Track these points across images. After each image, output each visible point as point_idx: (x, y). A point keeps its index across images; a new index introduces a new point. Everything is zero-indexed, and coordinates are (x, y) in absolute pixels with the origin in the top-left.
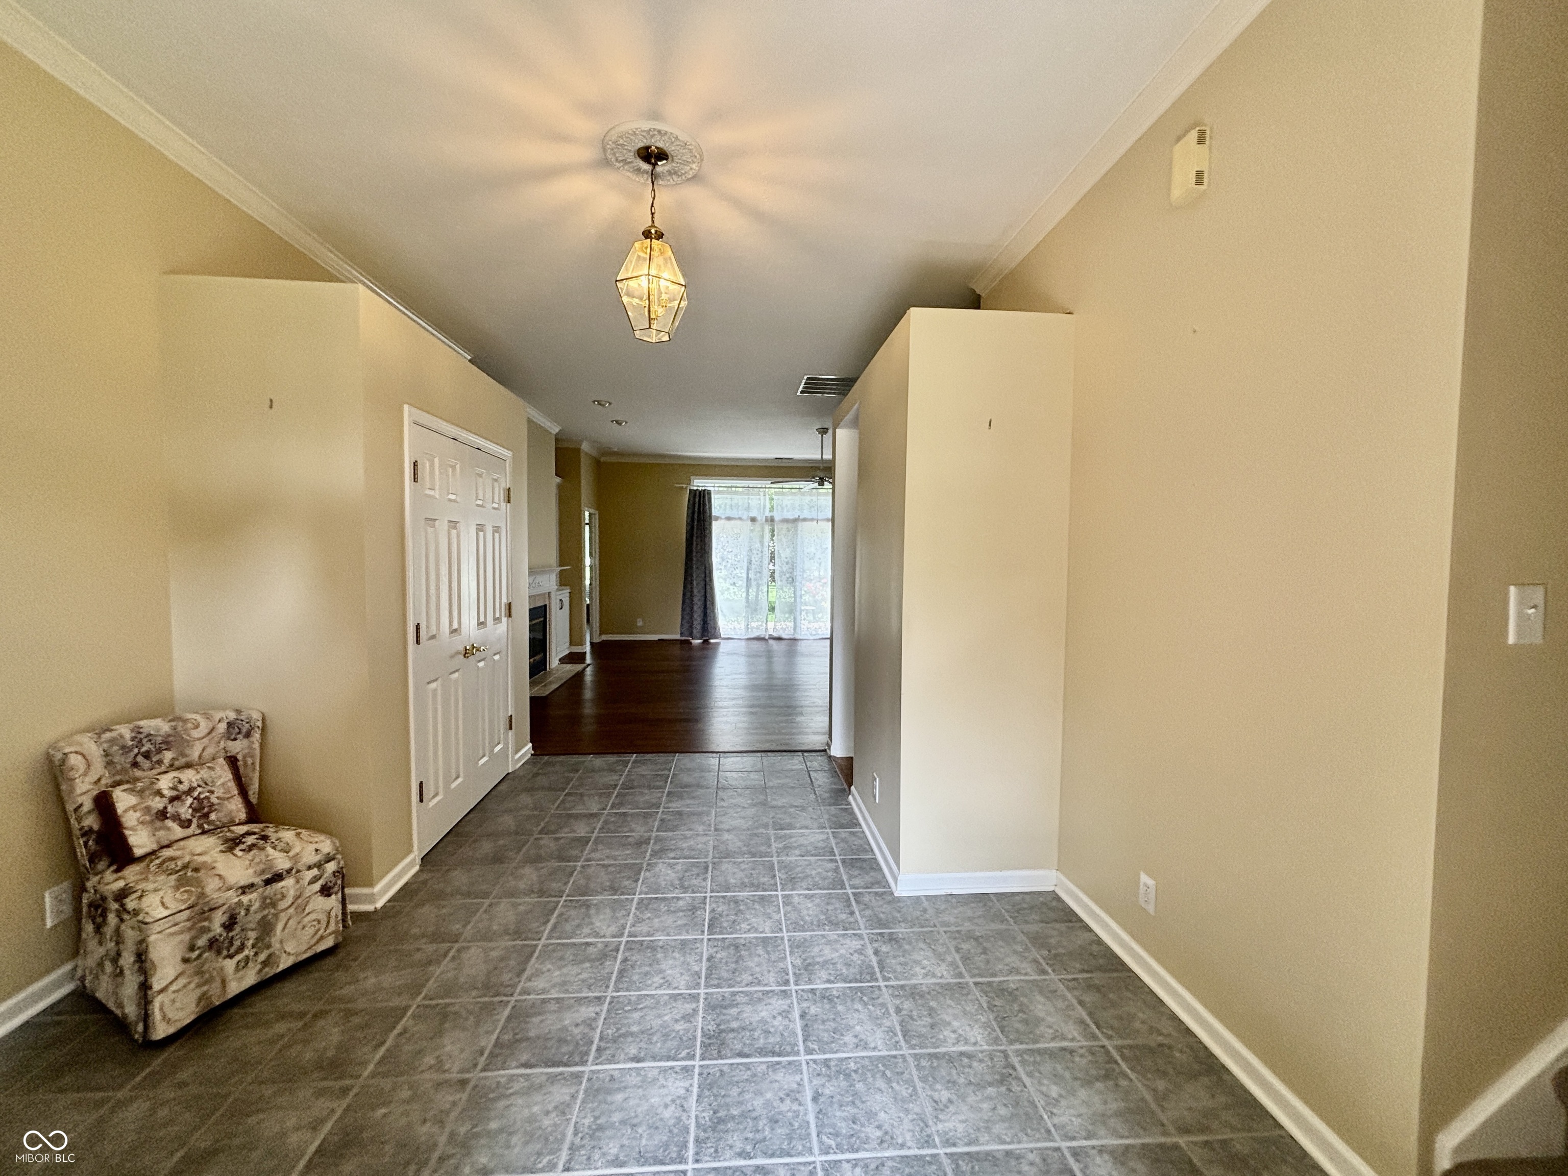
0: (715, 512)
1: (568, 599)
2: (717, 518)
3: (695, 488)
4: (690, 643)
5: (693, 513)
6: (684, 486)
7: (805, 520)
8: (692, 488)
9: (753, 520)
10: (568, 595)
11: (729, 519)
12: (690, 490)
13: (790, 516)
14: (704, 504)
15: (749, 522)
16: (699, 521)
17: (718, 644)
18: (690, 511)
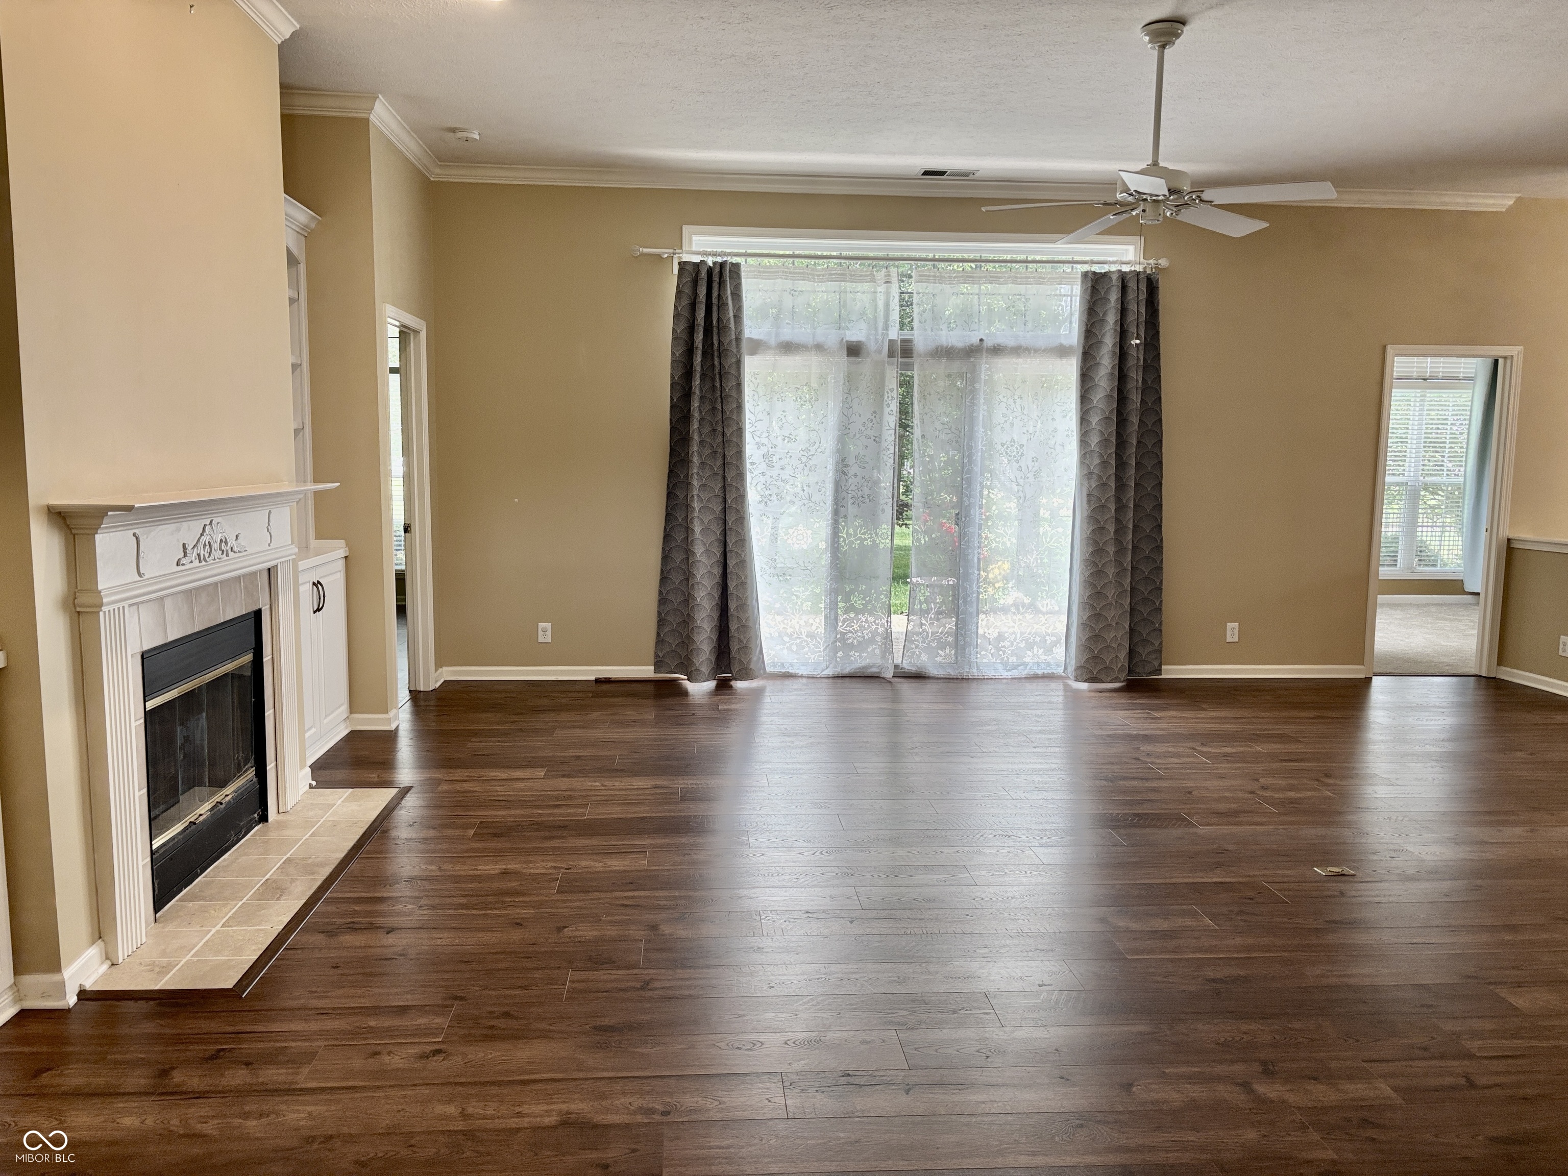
0: (752, 328)
1: (340, 577)
2: (757, 346)
3: (696, 259)
4: (684, 693)
5: (691, 329)
6: (665, 252)
7: (997, 350)
8: (687, 258)
9: (854, 350)
10: (341, 564)
11: (788, 348)
12: (683, 265)
13: (955, 338)
14: (722, 305)
15: (843, 359)
16: (707, 353)
17: (758, 693)
18: (683, 325)
